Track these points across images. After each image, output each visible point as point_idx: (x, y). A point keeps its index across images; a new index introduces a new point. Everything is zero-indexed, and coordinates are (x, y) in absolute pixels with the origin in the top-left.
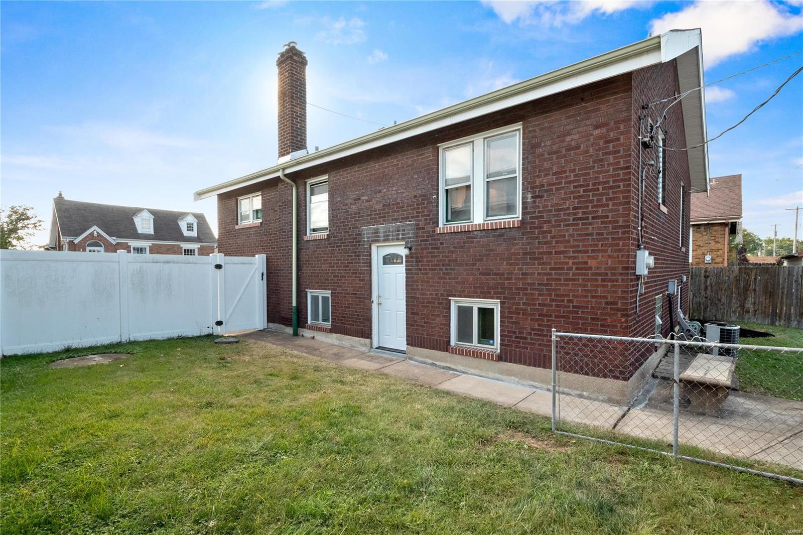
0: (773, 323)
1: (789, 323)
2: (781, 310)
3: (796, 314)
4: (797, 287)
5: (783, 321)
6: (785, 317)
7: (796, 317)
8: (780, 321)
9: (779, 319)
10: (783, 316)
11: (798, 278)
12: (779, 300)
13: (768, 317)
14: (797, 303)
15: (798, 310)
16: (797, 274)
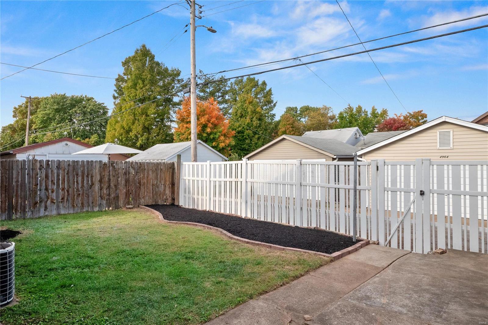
0: (10, 218)
1: (24, 214)
2: (17, 203)
3: (30, 205)
4: (29, 179)
5: (19, 214)
6: (21, 209)
7: (30, 208)
8: (16, 214)
9: (16, 212)
10: (19, 209)
11: (29, 171)
12: (15, 194)
13: (5, 212)
14: (30, 194)
15: (31, 201)
16: (29, 167)
